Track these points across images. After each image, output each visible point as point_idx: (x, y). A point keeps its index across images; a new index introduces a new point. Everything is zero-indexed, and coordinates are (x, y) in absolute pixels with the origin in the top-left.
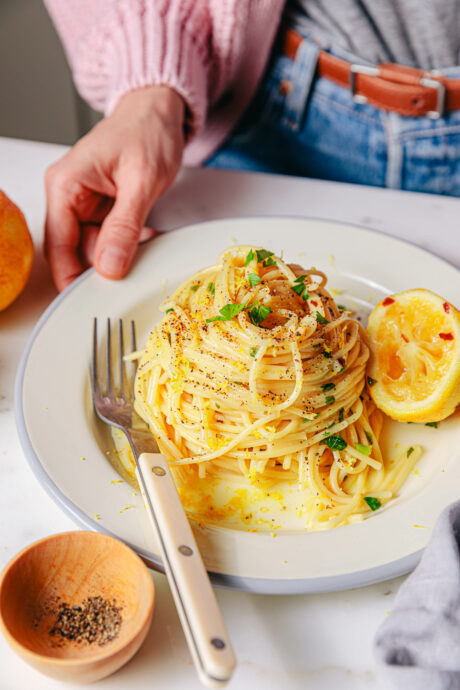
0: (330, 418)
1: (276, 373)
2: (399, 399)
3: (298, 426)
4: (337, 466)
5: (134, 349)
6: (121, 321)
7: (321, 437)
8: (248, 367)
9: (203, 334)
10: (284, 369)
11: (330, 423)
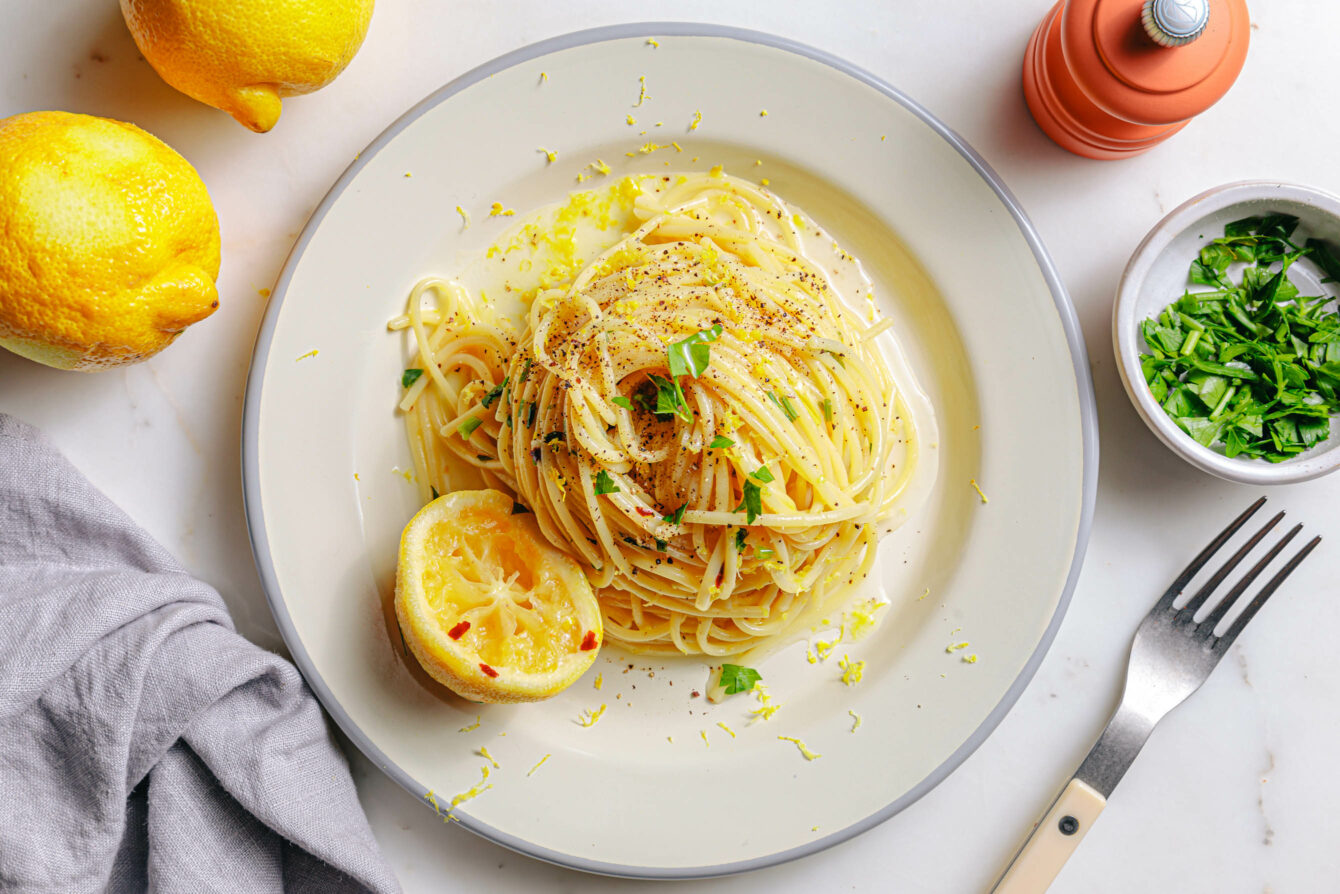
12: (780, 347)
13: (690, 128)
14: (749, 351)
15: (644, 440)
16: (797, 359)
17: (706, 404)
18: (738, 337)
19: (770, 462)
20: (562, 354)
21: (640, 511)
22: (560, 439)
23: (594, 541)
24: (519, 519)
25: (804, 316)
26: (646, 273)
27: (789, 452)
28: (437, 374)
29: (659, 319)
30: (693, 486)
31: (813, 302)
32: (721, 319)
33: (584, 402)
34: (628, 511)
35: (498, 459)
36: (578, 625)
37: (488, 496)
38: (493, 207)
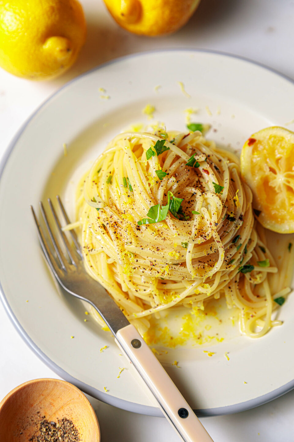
5: (68, 223)
11: (241, 260)
12: (116, 211)
13: (107, 347)
14: (130, 210)
15: (193, 203)
16: (111, 204)
17: (160, 195)
18: (132, 218)
19: (144, 161)
20: (212, 249)
21: (208, 173)
22: (229, 215)
23: (232, 180)
24: (259, 208)
25: (100, 225)
26: (158, 272)
27: (134, 162)
28: (269, 297)
29: (163, 238)
30: (181, 169)
31: (93, 232)
32: (136, 229)
33: (212, 215)
34: (213, 174)
35: (257, 244)
36: (253, 152)
37: (269, 225)
38: (211, 355)
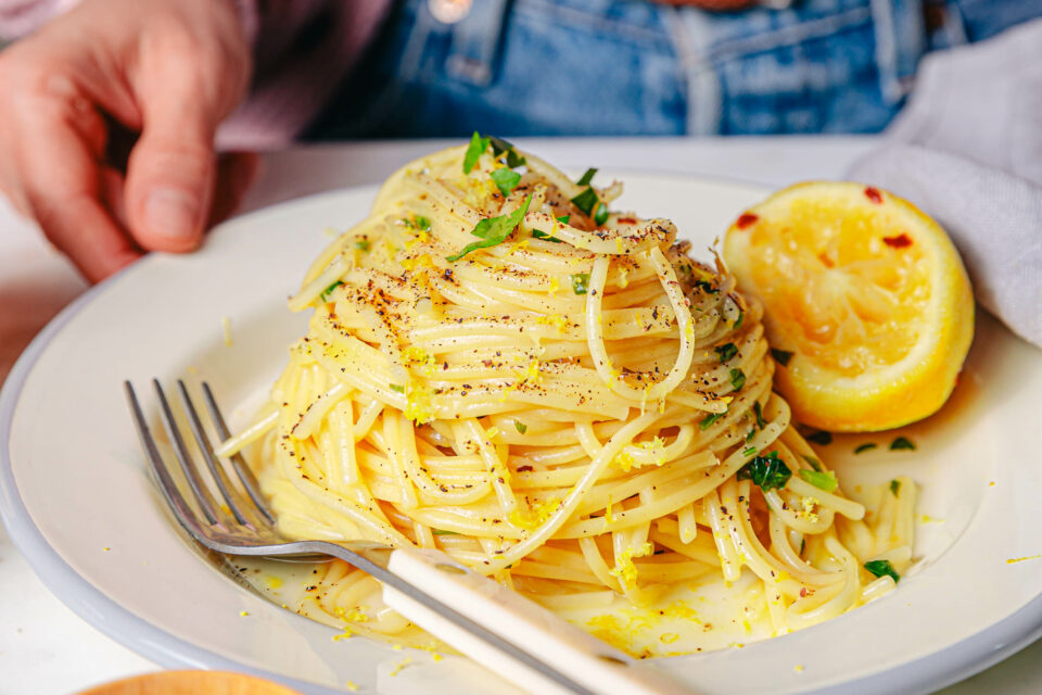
0: (743, 421)
1: (636, 324)
2: (853, 372)
3: (696, 436)
4: (781, 519)
5: (226, 435)
6: (182, 384)
7: (739, 460)
8: (574, 319)
9: (447, 290)
10: (649, 311)
11: (749, 428)
